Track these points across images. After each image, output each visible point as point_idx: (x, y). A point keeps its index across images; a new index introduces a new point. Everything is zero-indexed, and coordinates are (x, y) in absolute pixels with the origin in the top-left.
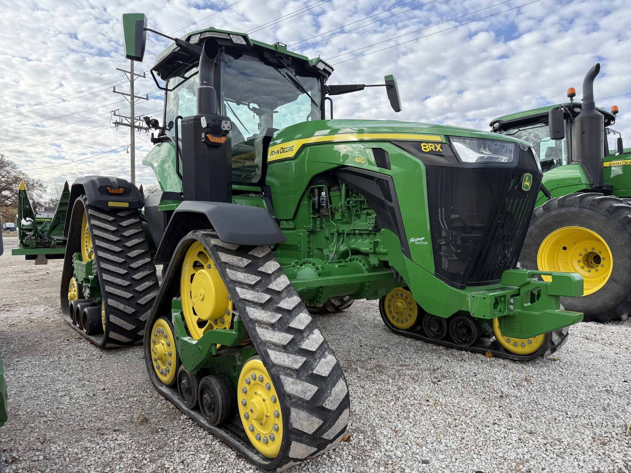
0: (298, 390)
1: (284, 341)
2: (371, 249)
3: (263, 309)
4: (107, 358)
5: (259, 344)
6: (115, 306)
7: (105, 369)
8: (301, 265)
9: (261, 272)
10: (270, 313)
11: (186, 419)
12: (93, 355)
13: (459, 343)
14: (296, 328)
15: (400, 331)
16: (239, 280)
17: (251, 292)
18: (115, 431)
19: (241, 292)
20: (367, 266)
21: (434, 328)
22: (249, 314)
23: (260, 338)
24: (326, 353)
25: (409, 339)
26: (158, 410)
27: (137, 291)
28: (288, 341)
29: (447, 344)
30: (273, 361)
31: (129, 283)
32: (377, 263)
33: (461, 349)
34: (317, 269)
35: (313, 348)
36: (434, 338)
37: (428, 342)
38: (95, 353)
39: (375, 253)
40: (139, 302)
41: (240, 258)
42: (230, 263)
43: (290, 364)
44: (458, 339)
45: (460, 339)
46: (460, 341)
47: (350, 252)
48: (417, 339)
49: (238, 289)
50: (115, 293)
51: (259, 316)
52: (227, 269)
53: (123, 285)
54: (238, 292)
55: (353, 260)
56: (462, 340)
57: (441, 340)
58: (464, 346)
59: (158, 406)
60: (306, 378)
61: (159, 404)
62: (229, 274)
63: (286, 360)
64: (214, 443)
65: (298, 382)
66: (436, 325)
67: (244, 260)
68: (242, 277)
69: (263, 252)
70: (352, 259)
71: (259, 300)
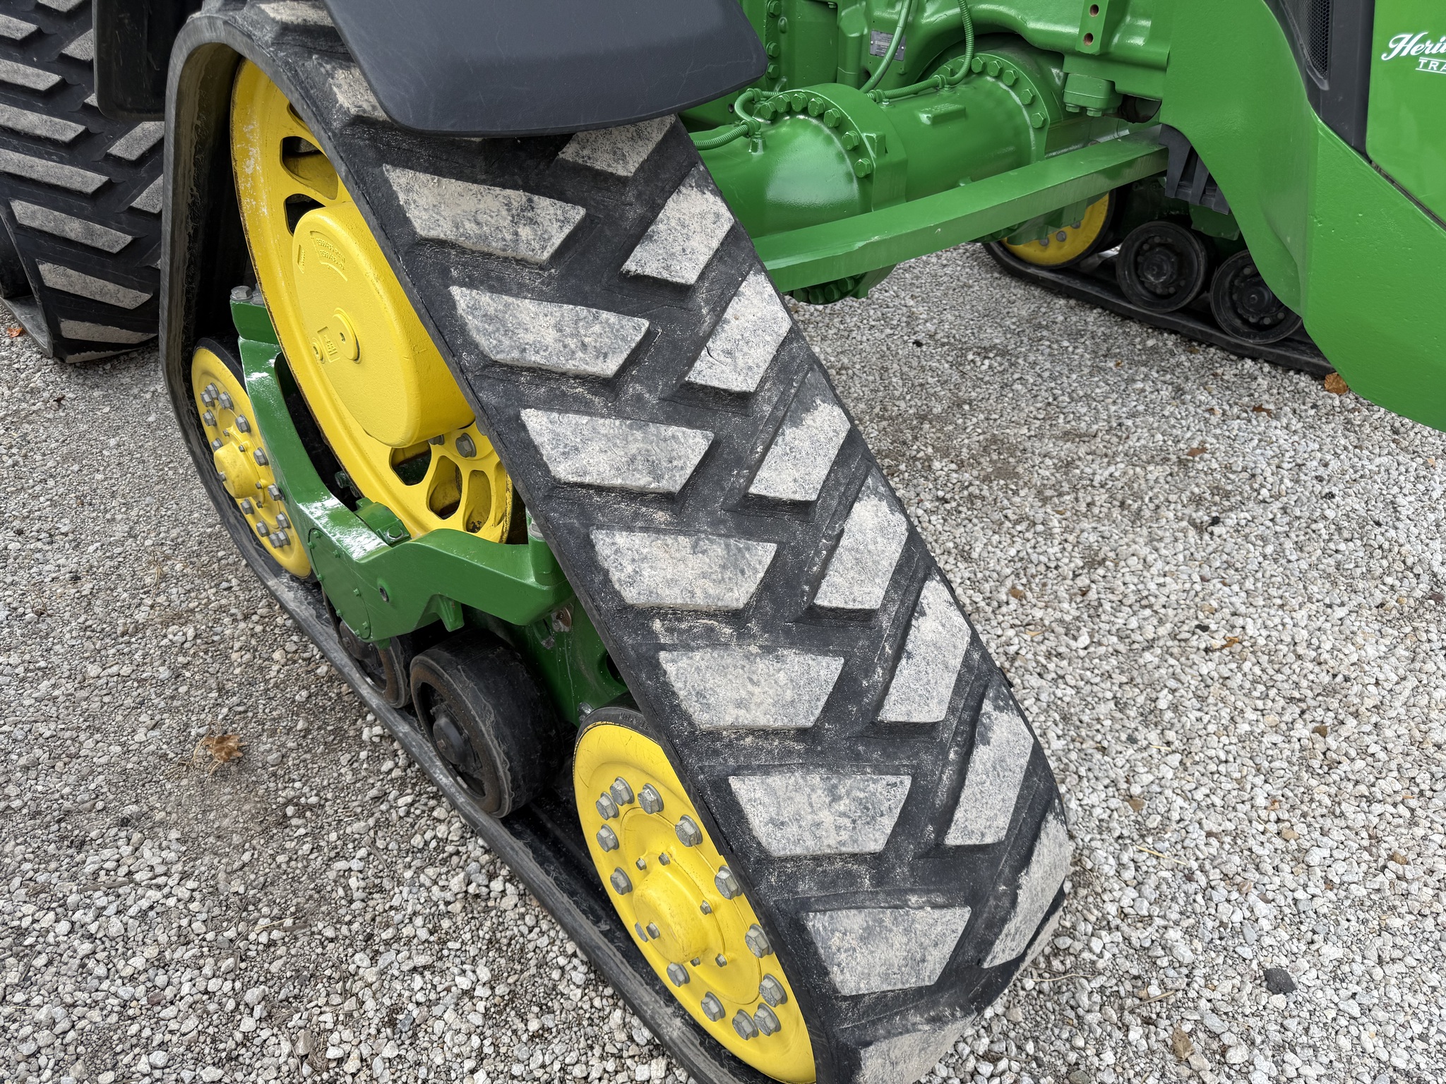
0: (892, 965)
1: (802, 708)
2: (1089, 37)
3: (682, 526)
4: (82, 407)
5: (685, 744)
6: (49, 227)
7: (76, 467)
8: (775, 118)
9: (642, 281)
10: (717, 549)
11: (381, 737)
12: (32, 391)
13: (1236, 331)
14: (850, 606)
15: (1031, 270)
16: (534, 358)
17: (609, 426)
18: (124, 822)
19: (556, 438)
20: (1042, 112)
21: (1158, 276)
22: (615, 576)
23: (686, 717)
24: (987, 706)
25: (1062, 302)
26: (276, 686)
27: (118, 160)
28: (824, 699)
29: (1193, 330)
30: (764, 841)
31: (81, 128)
32: (1098, 105)
33: (1242, 354)
34: (857, 150)
35: (933, 704)
36: (1149, 304)
37: (1126, 316)
38: (37, 381)
39: (1105, 57)
40: (137, 203)
41: (517, 197)
42: (468, 244)
43: (844, 836)
44: (1231, 315)
45: (1240, 317)
46: (1238, 322)
47: (970, 38)
48: (1089, 302)
49: (536, 421)
50: (34, 176)
51: (670, 583)
52: (455, 291)
53: (57, 137)
54: (537, 440)
55: (982, 73)
56: (1246, 322)
57: (1172, 313)
58: (1249, 343)
59: (275, 668)
60: (912, 869)
61: (277, 655)
62: (472, 322)
63: (826, 817)
64: (497, 885)
65: (888, 922)
66: (1167, 268)
67: (546, 207)
68: (550, 337)
69: (639, 136)
70: (977, 69)
71: (658, 478)
